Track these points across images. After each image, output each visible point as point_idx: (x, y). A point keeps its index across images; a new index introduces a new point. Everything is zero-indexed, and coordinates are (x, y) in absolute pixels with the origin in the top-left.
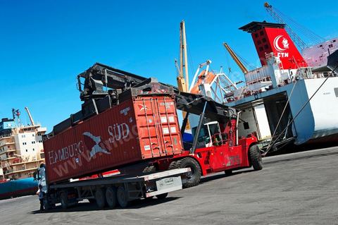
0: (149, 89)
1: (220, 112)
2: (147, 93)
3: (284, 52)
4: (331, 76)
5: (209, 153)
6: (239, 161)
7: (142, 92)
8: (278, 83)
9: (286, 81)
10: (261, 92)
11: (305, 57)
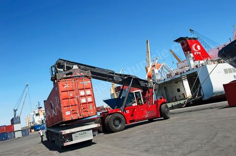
0: (71, 73)
1: (142, 84)
2: (69, 76)
3: (198, 52)
4: (222, 63)
5: (134, 110)
6: (154, 114)
7: (65, 75)
8: (192, 67)
9: (197, 66)
10: (183, 72)
11: (209, 54)
